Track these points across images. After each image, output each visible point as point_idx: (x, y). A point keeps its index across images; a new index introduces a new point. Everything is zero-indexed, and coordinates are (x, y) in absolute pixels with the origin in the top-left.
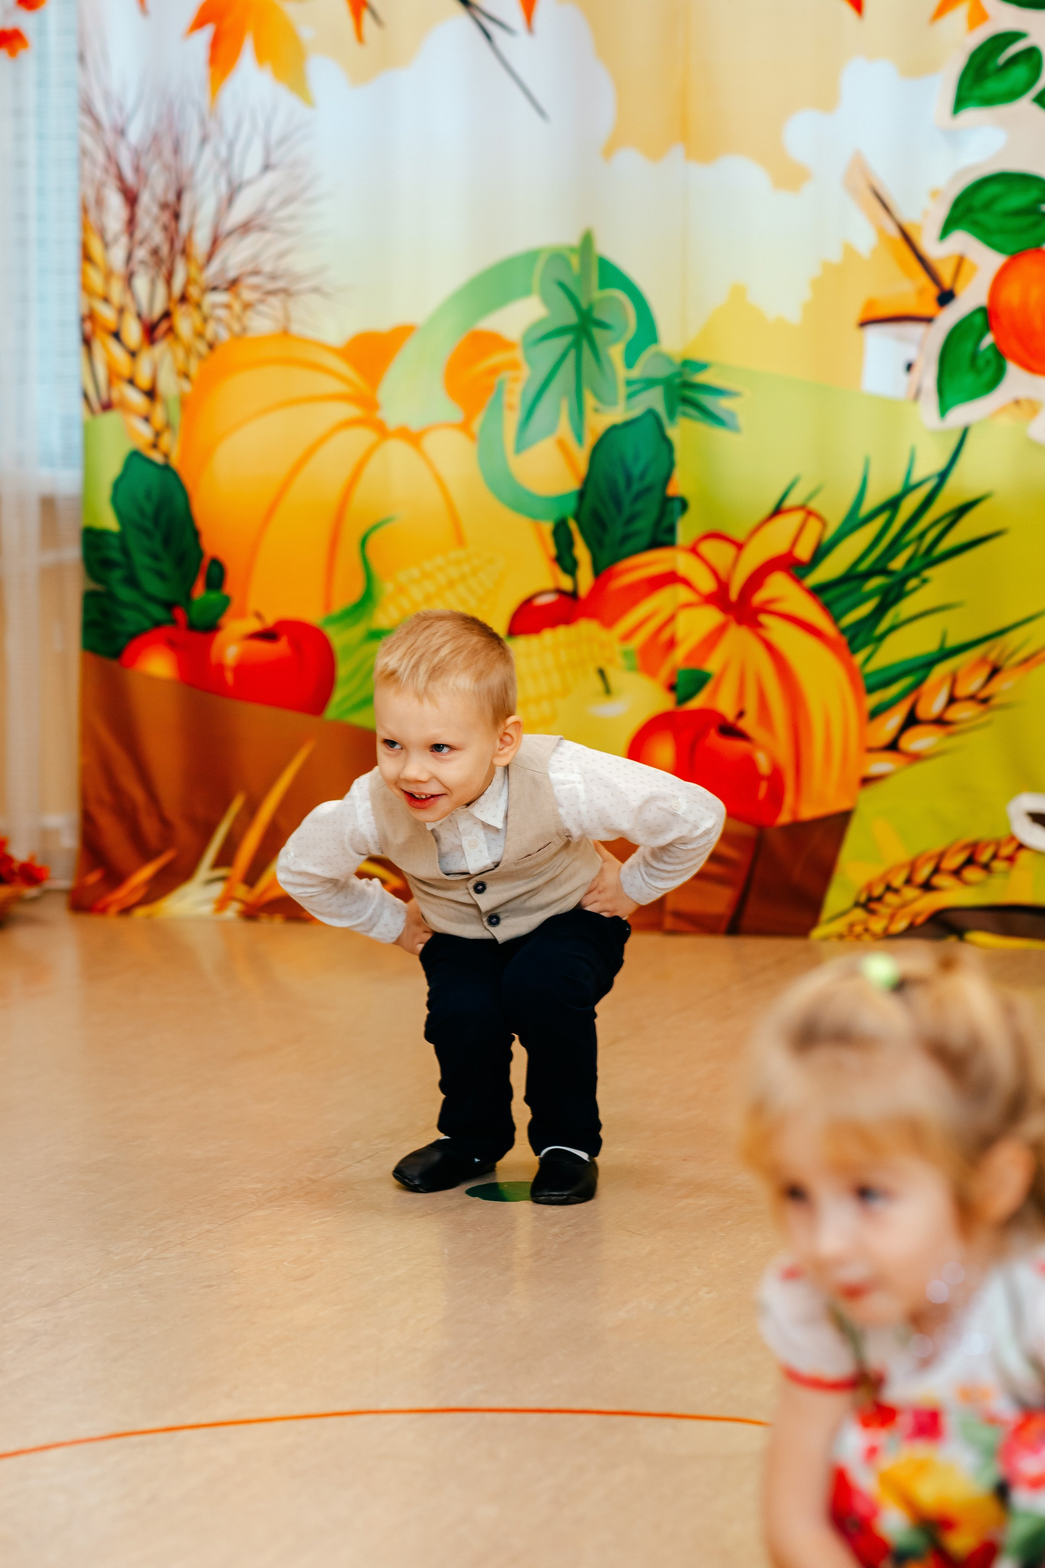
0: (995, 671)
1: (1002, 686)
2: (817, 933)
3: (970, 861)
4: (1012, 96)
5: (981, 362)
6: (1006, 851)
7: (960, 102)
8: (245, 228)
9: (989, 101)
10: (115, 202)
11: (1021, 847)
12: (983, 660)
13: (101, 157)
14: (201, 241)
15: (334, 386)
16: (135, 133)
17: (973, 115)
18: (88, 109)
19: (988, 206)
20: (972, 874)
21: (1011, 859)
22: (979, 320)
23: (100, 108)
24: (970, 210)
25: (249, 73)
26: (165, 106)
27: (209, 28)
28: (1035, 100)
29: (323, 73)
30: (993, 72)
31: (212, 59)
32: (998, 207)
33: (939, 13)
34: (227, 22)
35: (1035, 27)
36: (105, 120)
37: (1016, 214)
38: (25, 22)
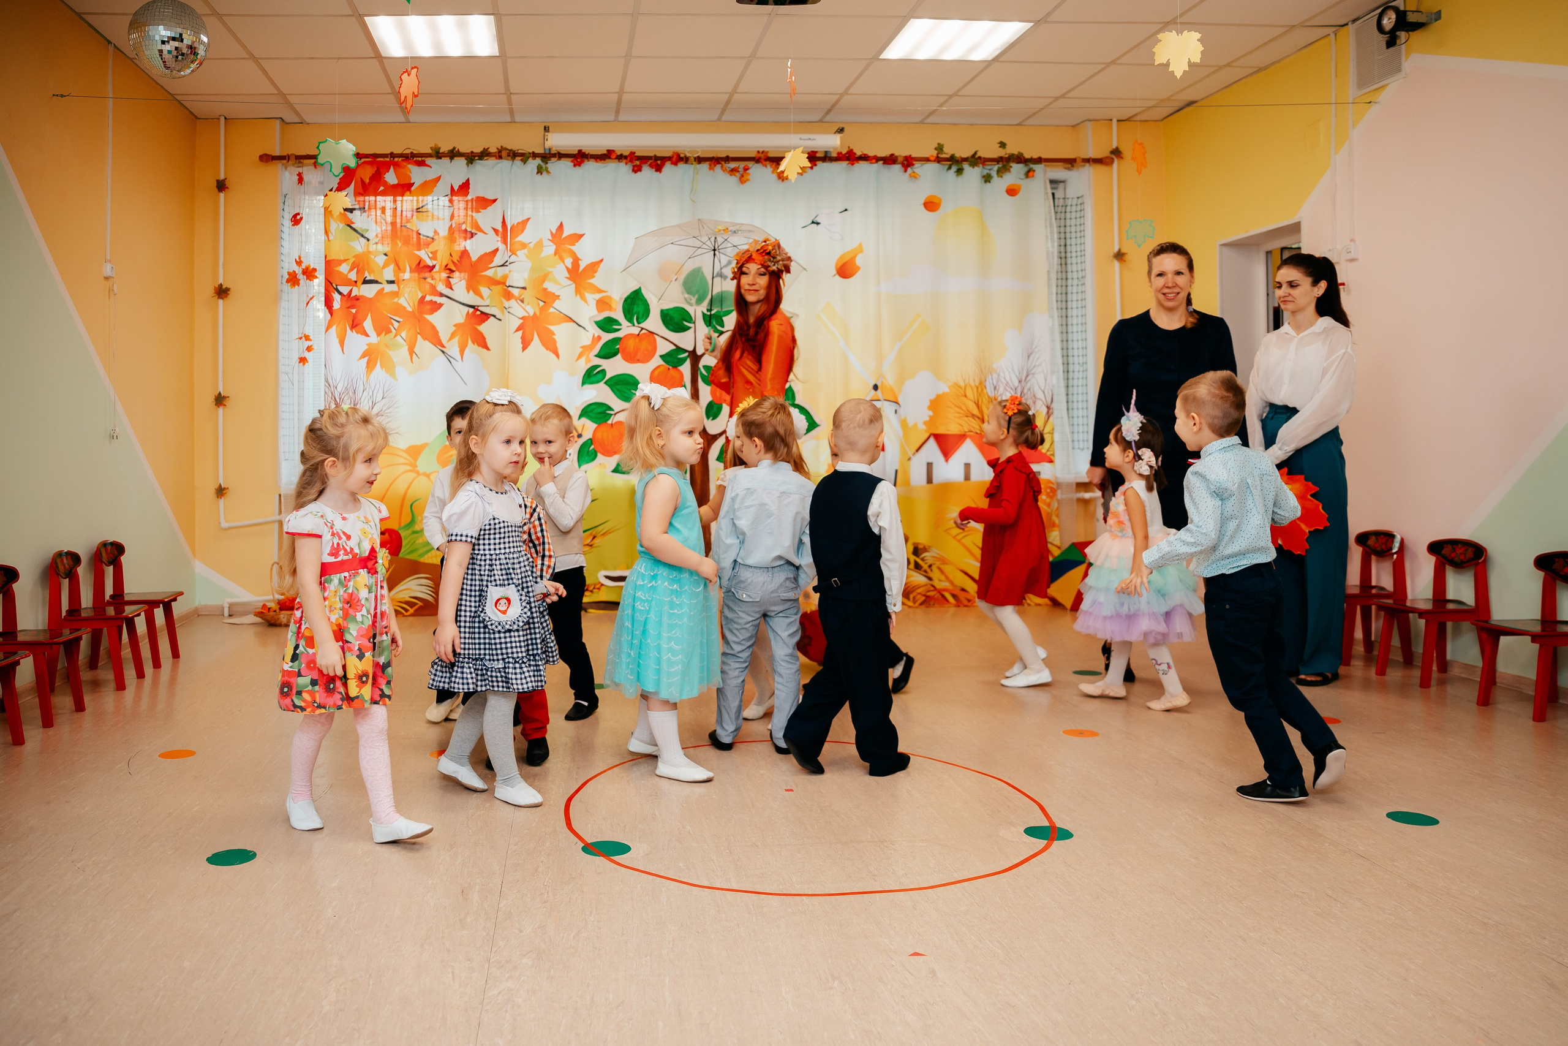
0: (594, 537)
1: (597, 541)
4: (598, 382)
5: (590, 453)
6: (598, 586)
7: (583, 383)
9: (591, 383)
11: (602, 585)
12: (591, 534)
13: (329, 393)
15: (405, 461)
16: (339, 388)
17: (587, 387)
18: (327, 381)
19: (592, 411)
21: (599, 589)
22: (590, 442)
23: (330, 381)
24: (586, 412)
25: (378, 371)
26: (350, 380)
27: (367, 358)
28: (605, 383)
29: (400, 371)
30: (591, 376)
31: (367, 367)
32: (595, 411)
33: (578, 359)
34: (373, 356)
35: (605, 364)
36: (331, 384)
37: (600, 413)
38: (307, 355)
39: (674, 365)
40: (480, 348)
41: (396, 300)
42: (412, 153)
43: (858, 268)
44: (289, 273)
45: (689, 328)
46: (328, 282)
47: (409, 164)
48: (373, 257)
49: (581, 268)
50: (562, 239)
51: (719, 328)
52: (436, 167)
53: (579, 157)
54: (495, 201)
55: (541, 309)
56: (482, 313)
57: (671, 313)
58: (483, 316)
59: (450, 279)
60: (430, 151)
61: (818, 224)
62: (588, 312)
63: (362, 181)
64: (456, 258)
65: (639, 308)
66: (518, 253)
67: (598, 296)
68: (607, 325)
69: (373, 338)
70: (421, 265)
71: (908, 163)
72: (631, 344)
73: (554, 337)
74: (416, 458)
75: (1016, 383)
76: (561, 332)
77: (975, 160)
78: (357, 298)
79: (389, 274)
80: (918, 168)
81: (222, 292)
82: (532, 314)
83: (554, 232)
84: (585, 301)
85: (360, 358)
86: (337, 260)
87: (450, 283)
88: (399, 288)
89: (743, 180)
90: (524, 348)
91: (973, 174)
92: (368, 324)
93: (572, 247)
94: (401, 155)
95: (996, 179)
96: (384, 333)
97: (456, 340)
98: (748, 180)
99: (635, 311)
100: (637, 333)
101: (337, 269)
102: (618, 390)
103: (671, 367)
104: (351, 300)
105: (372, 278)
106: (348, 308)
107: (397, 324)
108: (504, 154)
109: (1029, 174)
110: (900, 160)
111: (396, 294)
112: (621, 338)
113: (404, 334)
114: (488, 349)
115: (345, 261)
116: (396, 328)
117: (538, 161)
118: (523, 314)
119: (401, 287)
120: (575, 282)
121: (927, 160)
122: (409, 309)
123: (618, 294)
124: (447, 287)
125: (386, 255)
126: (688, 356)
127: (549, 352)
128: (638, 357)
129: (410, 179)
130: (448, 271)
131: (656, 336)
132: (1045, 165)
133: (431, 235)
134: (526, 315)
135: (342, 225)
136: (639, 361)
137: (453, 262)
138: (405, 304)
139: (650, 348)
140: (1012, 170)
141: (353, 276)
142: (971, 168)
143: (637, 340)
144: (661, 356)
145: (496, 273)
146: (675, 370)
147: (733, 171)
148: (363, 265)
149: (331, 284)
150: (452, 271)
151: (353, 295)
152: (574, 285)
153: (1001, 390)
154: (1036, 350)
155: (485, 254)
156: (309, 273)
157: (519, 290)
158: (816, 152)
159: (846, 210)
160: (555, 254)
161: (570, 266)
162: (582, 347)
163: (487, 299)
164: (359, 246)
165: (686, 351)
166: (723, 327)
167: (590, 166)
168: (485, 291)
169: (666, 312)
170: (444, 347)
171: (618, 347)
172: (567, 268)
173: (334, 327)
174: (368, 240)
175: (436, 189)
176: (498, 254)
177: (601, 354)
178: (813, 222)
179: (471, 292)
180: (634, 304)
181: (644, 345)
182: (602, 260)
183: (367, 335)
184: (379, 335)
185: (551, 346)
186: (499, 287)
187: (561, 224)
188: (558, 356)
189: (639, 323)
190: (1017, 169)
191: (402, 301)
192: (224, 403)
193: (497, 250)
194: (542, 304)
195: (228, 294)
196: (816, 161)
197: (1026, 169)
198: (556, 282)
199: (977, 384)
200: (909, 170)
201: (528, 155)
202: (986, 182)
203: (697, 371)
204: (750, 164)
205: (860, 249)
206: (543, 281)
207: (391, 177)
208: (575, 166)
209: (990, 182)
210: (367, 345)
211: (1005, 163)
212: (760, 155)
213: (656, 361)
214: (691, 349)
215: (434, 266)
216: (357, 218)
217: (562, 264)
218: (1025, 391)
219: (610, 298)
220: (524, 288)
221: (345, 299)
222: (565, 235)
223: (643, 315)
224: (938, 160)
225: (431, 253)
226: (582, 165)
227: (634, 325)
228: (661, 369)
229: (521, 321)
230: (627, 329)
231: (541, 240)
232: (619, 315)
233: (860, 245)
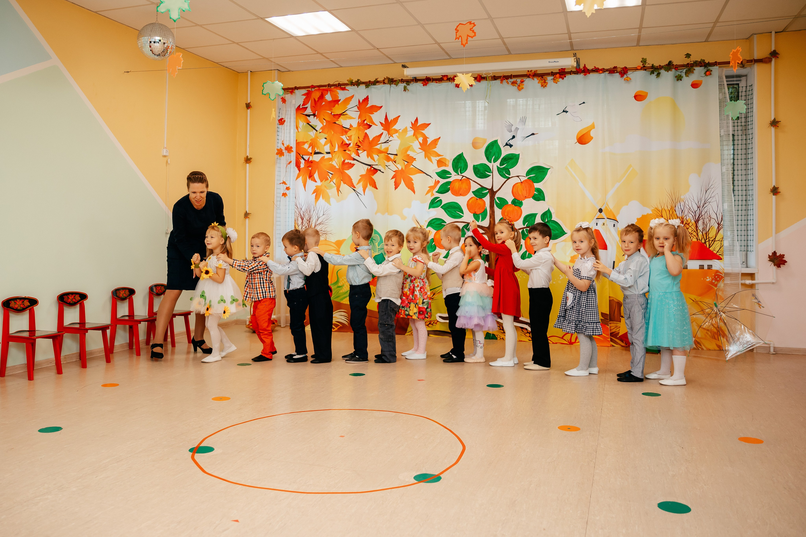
0: (434, 294)
2: (406, 334)
3: (430, 323)
4: (438, 207)
5: (432, 247)
6: (435, 322)
7: (430, 208)
8: (320, 224)
9: (434, 207)
10: (300, 219)
11: (438, 321)
13: (298, 213)
14: (313, 226)
15: (333, 248)
16: (303, 209)
17: (431, 209)
18: (296, 205)
19: (433, 223)
20: (430, 325)
21: (436, 323)
22: (432, 240)
23: (298, 205)
24: (431, 223)
25: (321, 200)
26: (308, 205)
27: (315, 194)
28: (441, 207)
29: (332, 200)
30: (434, 203)
31: (315, 198)
32: (435, 223)
33: (427, 194)
34: (318, 192)
35: (442, 196)
36: (299, 207)
37: (438, 224)
38: (287, 192)
39: (480, 197)
40: (373, 188)
41: (331, 163)
42: (339, 83)
43: (592, 138)
44: (278, 150)
45: (489, 176)
46: (298, 153)
47: (337, 89)
48: (319, 140)
49: (429, 143)
50: (417, 127)
51: (507, 175)
52: (352, 90)
53: (426, 81)
54: (381, 107)
55: (406, 166)
56: (374, 169)
57: (478, 167)
58: (374, 170)
59: (358, 151)
60: (347, 82)
61: (567, 112)
62: (433, 168)
63: (315, 100)
64: (361, 139)
65: (462, 165)
66: (394, 135)
67: (438, 158)
68: (443, 174)
69: (319, 183)
70: (343, 144)
71: (624, 72)
72: (457, 185)
73: (412, 181)
74: (339, 248)
75: (696, 208)
76: (417, 179)
77: (670, 66)
78: (312, 162)
79: (327, 148)
80: (630, 74)
81: (248, 160)
82: (400, 169)
83: (413, 123)
84: (431, 161)
85: (313, 194)
86: (303, 142)
87: (358, 153)
88: (332, 156)
89: (520, 88)
90: (396, 188)
91: (668, 76)
92: (316, 176)
93: (423, 131)
94: (333, 85)
95: (685, 78)
96: (324, 180)
97: (361, 184)
98: (522, 88)
99: (459, 166)
100: (460, 179)
101: (303, 146)
102: (449, 211)
103: (478, 198)
104: (309, 163)
105: (318, 151)
106: (308, 167)
107: (331, 175)
108: (386, 81)
109: (708, 73)
110: (619, 70)
111: (331, 159)
112: (451, 182)
113: (334, 181)
114: (377, 189)
115: (307, 142)
116: (331, 177)
117: (405, 84)
118: (396, 169)
119: (333, 156)
120: (424, 150)
121: (636, 69)
122: (337, 167)
123: (450, 157)
124: (357, 155)
125: (326, 138)
126: (488, 192)
127: (409, 190)
128: (460, 193)
129: (338, 97)
130: (357, 147)
131: (470, 180)
132: (719, 67)
133: (348, 127)
134: (397, 169)
135: (305, 124)
136: (461, 195)
137: (359, 141)
138: (335, 165)
139: (467, 187)
140: (694, 71)
141: (310, 150)
142: (666, 72)
143: (460, 183)
144: (473, 192)
145: (381, 146)
146: (481, 200)
147: (513, 83)
148: (315, 145)
149: (300, 155)
150: (359, 146)
151: (310, 160)
152: (424, 152)
153: (686, 213)
154: (711, 187)
155: (376, 136)
156: (289, 149)
157: (393, 156)
158: (565, 69)
159: (584, 103)
160: (414, 135)
161: (421, 142)
162: (429, 187)
163: (377, 161)
164: (312, 133)
165: (487, 189)
166: (510, 175)
167: (432, 86)
168: (376, 157)
169: (476, 166)
170: (355, 187)
171: (449, 186)
172: (420, 143)
173: (301, 177)
174: (317, 131)
175: (351, 102)
176: (383, 136)
177: (439, 191)
178: (564, 111)
179: (369, 157)
180: (459, 163)
181: (464, 186)
182: (440, 138)
183: (316, 182)
184: (321, 181)
185: (411, 187)
186: (382, 155)
187: (417, 118)
188: (414, 192)
189: (461, 173)
190: (699, 71)
191: (334, 163)
192: (248, 216)
193: (382, 133)
194: (406, 163)
195: (251, 161)
196: (566, 74)
197: (705, 70)
198: (414, 151)
199: (669, 209)
200: (625, 76)
201: (399, 81)
202: (677, 80)
203: (494, 200)
204: (524, 79)
205: (593, 126)
206: (407, 151)
207: (328, 97)
208: (424, 85)
209: (681, 80)
210: (316, 186)
211: (689, 68)
212: (530, 73)
213: (471, 195)
214: (490, 188)
215: (350, 144)
216: (311, 119)
217: (417, 141)
218: (703, 213)
219: (445, 159)
220: (396, 155)
221: (306, 162)
222: (419, 123)
223: (464, 168)
224: (644, 68)
225: (348, 137)
226: (428, 85)
227: (459, 175)
228: (473, 199)
229: (395, 173)
230: (454, 176)
231: (406, 128)
232: (450, 169)
233: (593, 124)
